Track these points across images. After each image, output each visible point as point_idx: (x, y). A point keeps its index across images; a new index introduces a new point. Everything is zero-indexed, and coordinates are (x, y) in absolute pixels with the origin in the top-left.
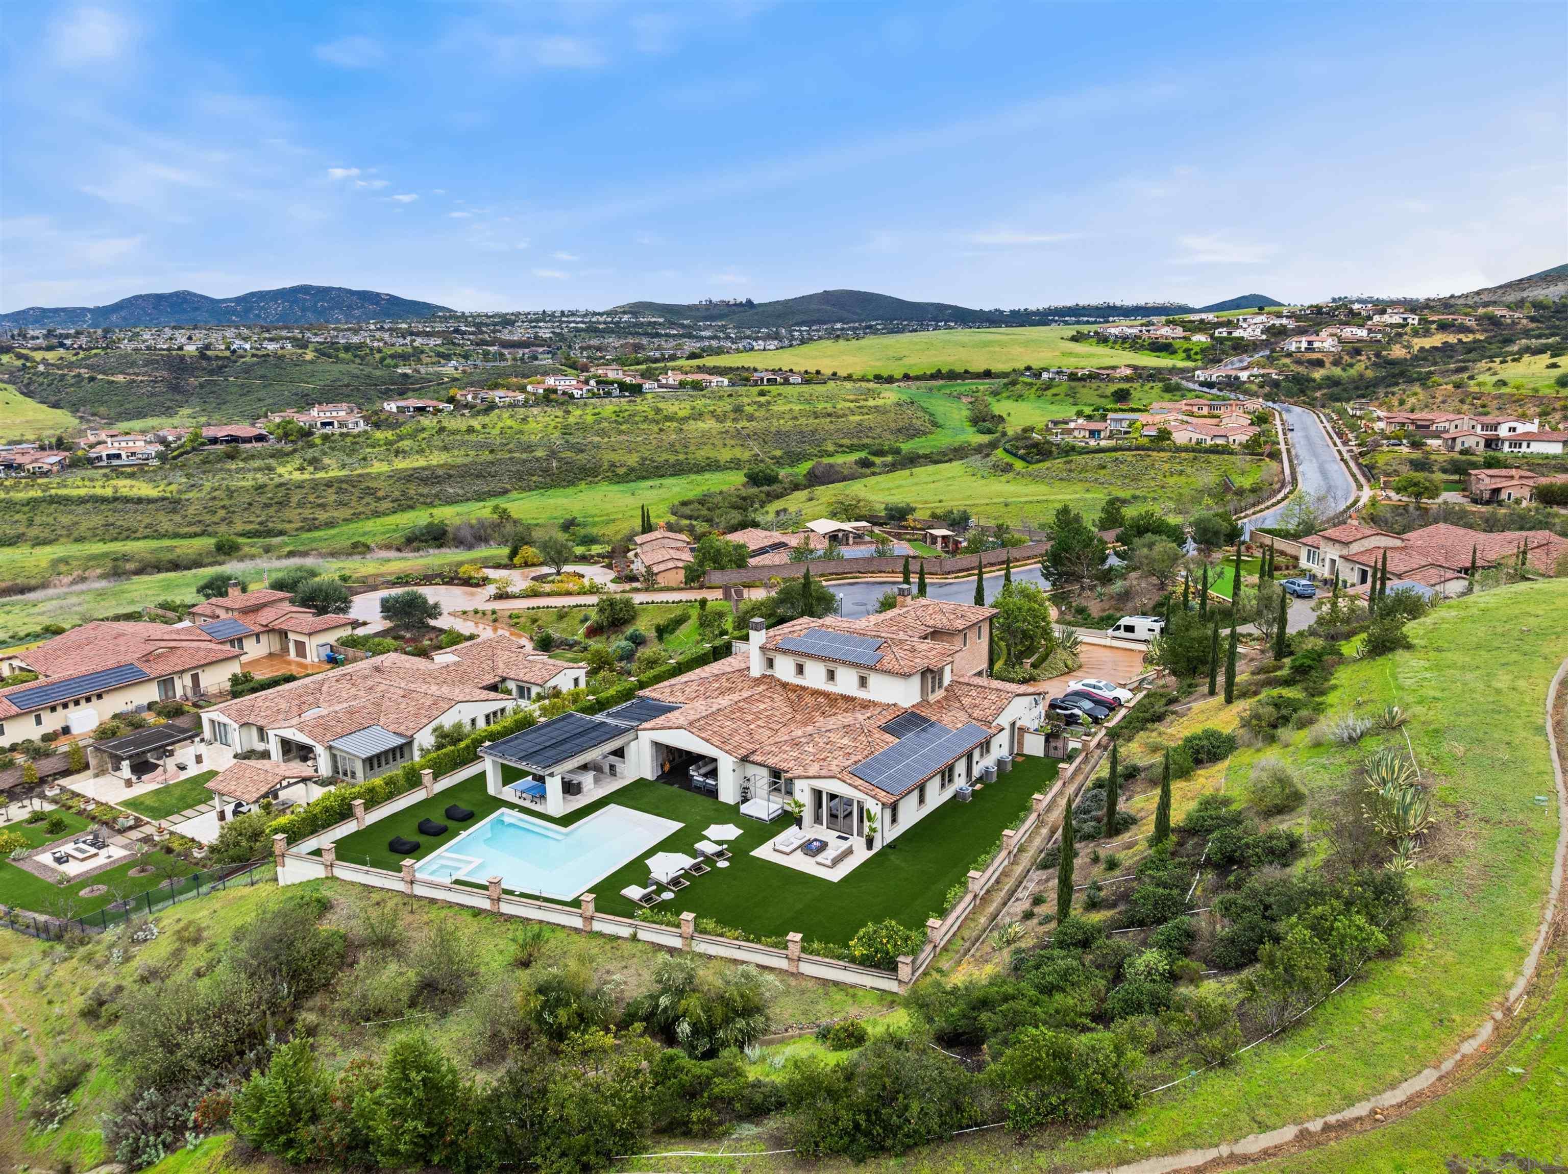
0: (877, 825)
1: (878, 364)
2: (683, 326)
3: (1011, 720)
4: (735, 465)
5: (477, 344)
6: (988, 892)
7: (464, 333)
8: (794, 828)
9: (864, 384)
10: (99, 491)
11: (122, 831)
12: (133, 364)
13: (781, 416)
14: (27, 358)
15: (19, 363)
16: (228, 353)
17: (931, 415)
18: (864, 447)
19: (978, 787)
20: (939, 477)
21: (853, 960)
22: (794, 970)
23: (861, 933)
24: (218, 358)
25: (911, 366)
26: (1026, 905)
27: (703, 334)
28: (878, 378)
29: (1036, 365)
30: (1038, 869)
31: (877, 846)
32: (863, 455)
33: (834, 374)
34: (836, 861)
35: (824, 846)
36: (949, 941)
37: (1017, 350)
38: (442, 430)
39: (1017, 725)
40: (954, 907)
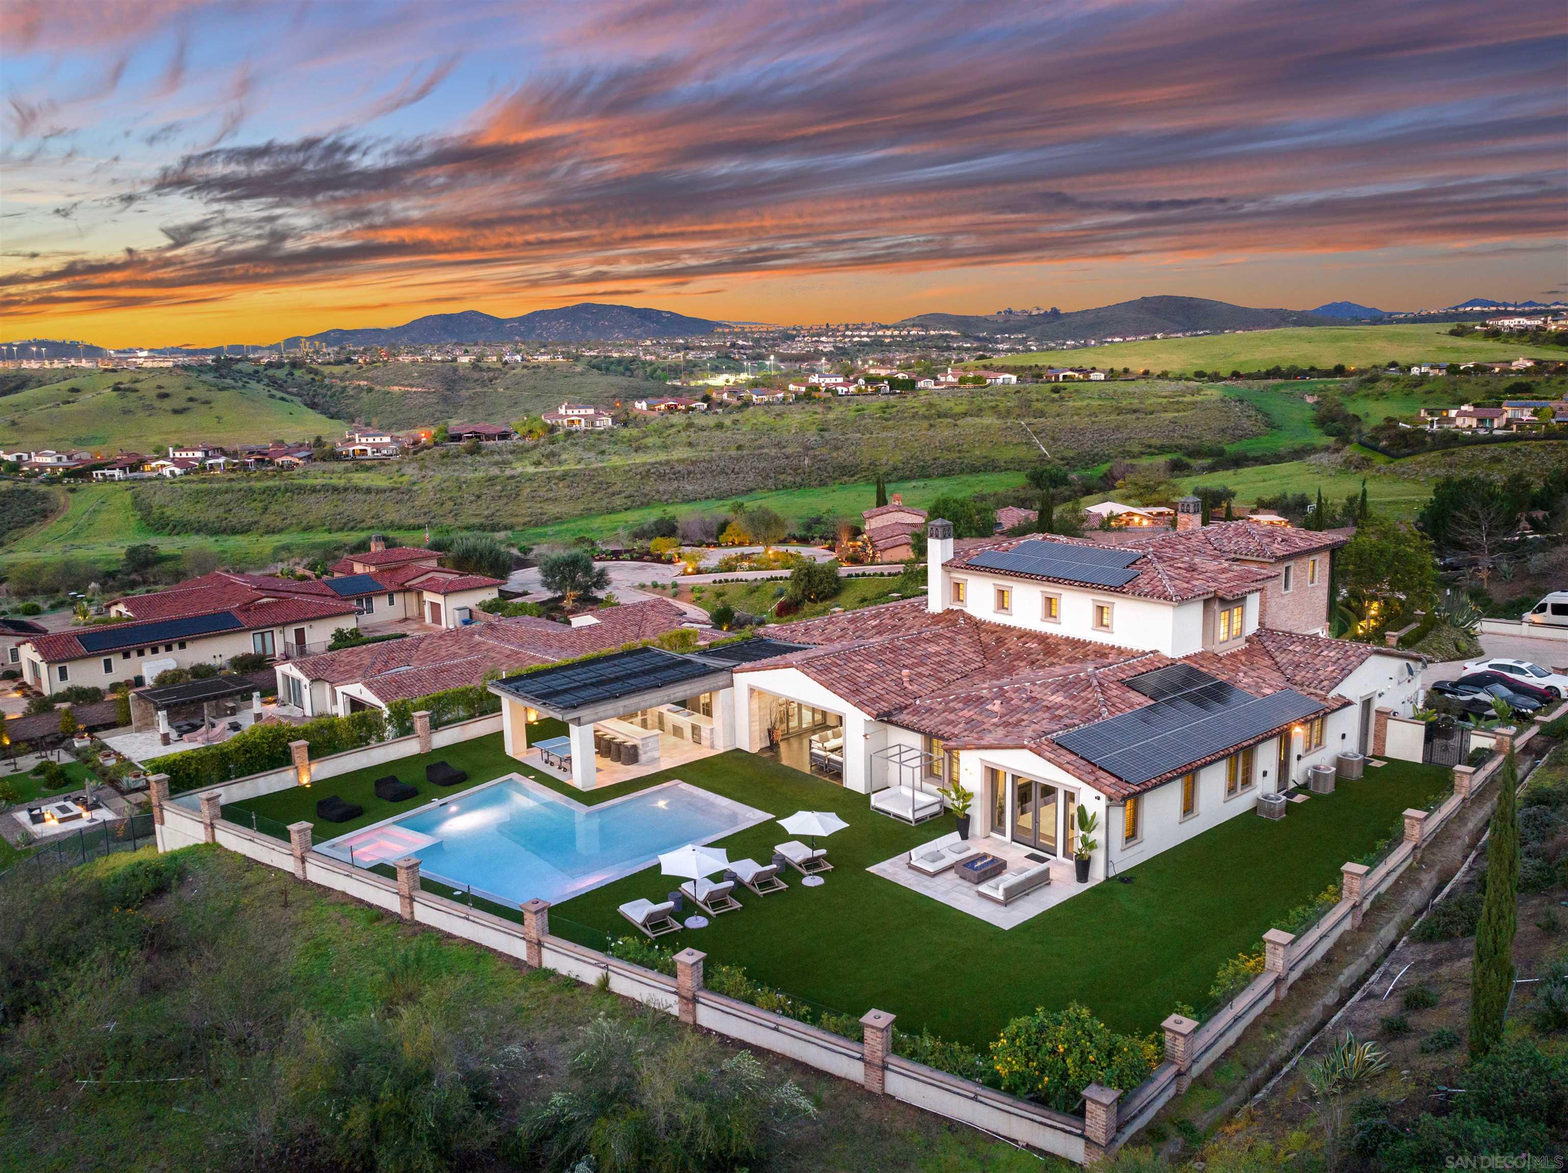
0: (1098, 835)
1: (1201, 362)
2: (978, 339)
3: (1365, 692)
4: (1016, 465)
5: (754, 359)
6: (1307, 976)
7: (742, 347)
8: (955, 836)
9: (1183, 383)
10: (335, 481)
11: (123, 793)
12: (409, 376)
13: (1077, 412)
14: (316, 372)
15: (308, 377)
16: (500, 366)
17: (1266, 415)
18: (1179, 448)
19: (1299, 798)
20: (1272, 476)
21: (994, 1083)
22: (876, 1088)
23: (1012, 1028)
24: (489, 369)
25: (1242, 364)
26: (1390, 1008)
27: (1000, 346)
28: (1200, 375)
29: (1402, 360)
30: (1414, 940)
31: (1098, 874)
32: (1175, 456)
33: (1146, 373)
34: (1013, 895)
35: (997, 868)
36: (1215, 1065)
37: (1378, 345)
38: (690, 425)
39: (1377, 704)
40: (1229, 997)
